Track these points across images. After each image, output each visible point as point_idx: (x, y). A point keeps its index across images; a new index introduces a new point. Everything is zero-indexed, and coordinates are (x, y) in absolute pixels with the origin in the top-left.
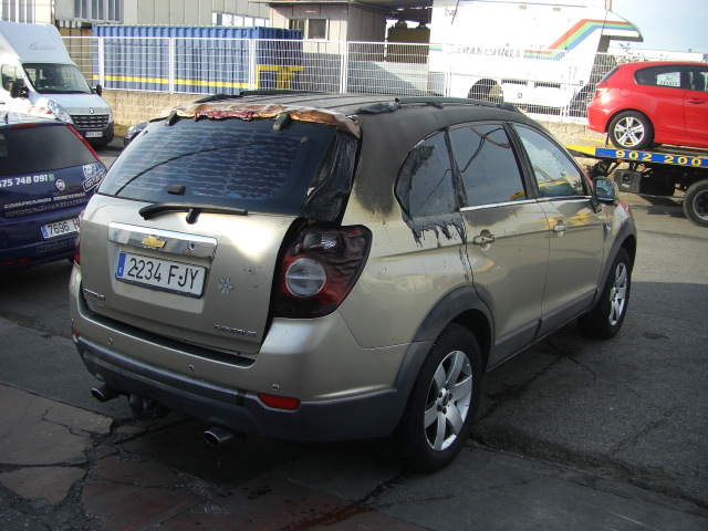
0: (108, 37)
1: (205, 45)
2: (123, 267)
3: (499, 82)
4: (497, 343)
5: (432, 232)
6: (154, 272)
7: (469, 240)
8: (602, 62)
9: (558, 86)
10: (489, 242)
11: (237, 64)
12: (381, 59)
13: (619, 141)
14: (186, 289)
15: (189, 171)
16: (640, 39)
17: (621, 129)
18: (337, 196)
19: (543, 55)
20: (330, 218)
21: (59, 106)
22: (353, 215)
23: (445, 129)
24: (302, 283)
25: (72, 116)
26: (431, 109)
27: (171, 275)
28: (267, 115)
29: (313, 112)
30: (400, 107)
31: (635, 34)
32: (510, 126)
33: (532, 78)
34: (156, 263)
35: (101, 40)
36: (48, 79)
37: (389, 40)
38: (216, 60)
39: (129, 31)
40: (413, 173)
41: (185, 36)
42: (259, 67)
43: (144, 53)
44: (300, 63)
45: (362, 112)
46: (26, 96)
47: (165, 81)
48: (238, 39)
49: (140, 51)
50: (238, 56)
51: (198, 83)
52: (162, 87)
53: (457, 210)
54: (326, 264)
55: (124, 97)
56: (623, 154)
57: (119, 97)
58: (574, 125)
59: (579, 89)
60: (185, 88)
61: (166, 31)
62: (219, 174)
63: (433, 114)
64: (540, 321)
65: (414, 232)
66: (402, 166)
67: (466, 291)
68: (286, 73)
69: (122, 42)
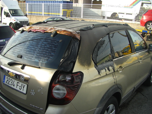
0: (29, 3)
1: (51, 5)
2: (5, 80)
3: (118, 13)
4: (123, 98)
5: (104, 70)
6: (13, 83)
7: (116, 70)
8: (142, 9)
9: (131, 14)
10: (122, 70)
11: (58, 9)
12: (91, 8)
13: (148, 28)
14: (21, 91)
15: (24, 50)
16: (151, 4)
17: (148, 26)
18: (71, 62)
19: (128, 7)
20: (68, 71)
21: (17, 19)
22: (77, 68)
23: (108, 34)
24: (58, 94)
25: (20, 21)
26: (104, 27)
27: (17, 85)
28: (49, 31)
29: (64, 31)
30: (94, 27)
31: (150, 2)
32: (127, 31)
33: (125, 12)
34: (13, 80)
35: (28, 4)
36: (15, 13)
37: (93, 4)
38: (53, 8)
39: (34, 2)
40: (98, 50)
41: (46, 3)
42: (63, 10)
43: (35, 7)
44: (72, 9)
45: (81, 30)
46: (9, 17)
47: (42, 13)
48: (58, 3)
49: (35, 6)
50: (58, 7)
51: (49, 14)
52: (41, 14)
53: (112, 60)
54: (67, 87)
55: (33, 17)
56: (149, 32)
57: (32, 17)
58: (135, 24)
59: (136, 15)
60: (46, 15)
61: (42, 2)
62: (32, 52)
63: (105, 29)
64: (134, 88)
65: (98, 71)
66: (95, 48)
67: (114, 87)
68: (69, 11)
69: (32, 4)
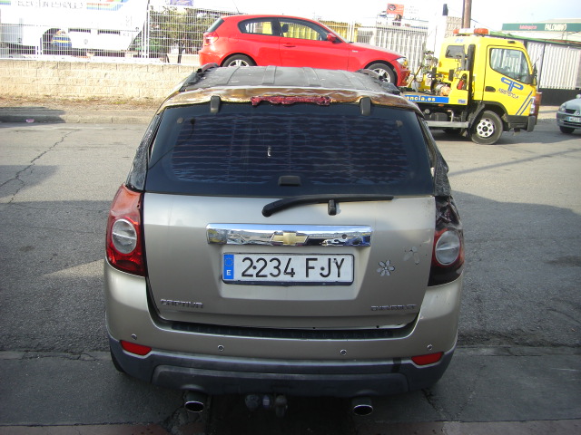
2: (232, 268)
6: (282, 268)
9: (118, 33)
14: (333, 278)
19: (103, 7)
27: (308, 268)
33: (95, 26)
58: (153, 66)
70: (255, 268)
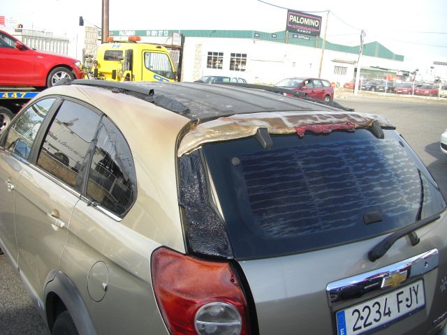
2: (344, 326)
6: (382, 311)
14: (414, 306)
27: (399, 303)
34: (382, 299)
70: (362, 318)
